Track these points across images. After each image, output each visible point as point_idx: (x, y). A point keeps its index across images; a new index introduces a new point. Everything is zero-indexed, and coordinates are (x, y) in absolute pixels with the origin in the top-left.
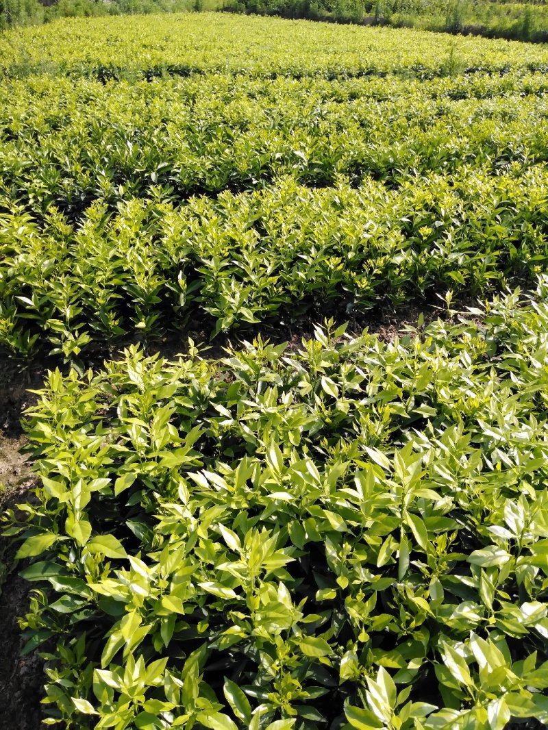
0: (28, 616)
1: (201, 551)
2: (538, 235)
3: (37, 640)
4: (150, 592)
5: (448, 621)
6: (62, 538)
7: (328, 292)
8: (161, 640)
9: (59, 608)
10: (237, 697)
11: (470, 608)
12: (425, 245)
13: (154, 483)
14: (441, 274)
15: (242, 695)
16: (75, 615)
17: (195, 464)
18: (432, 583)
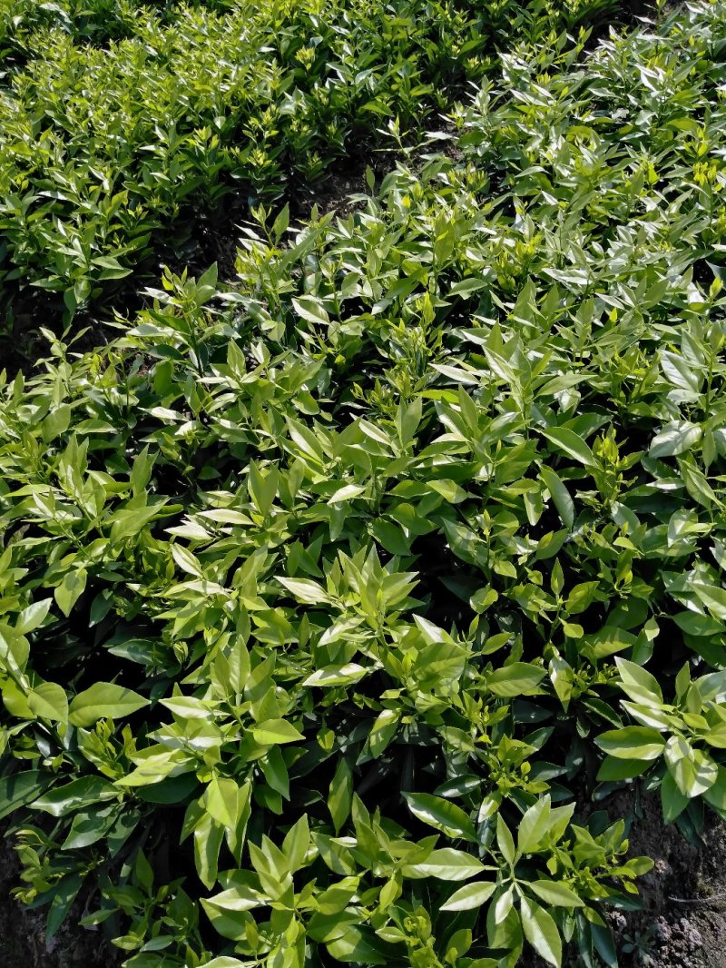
0: (25, 876)
1: (264, 632)
2: (453, 16)
3: (63, 901)
4: (222, 735)
5: (668, 549)
6: (16, 730)
7: (213, 190)
8: (274, 794)
9: (79, 842)
10: (436, 810)
11: (683, 519)
12: (312, 78)
13: (119, 571)
14: (353, 112)
15: (442, 804)
16: (111, 836)
17: (166, 512)
18: (615, 512)
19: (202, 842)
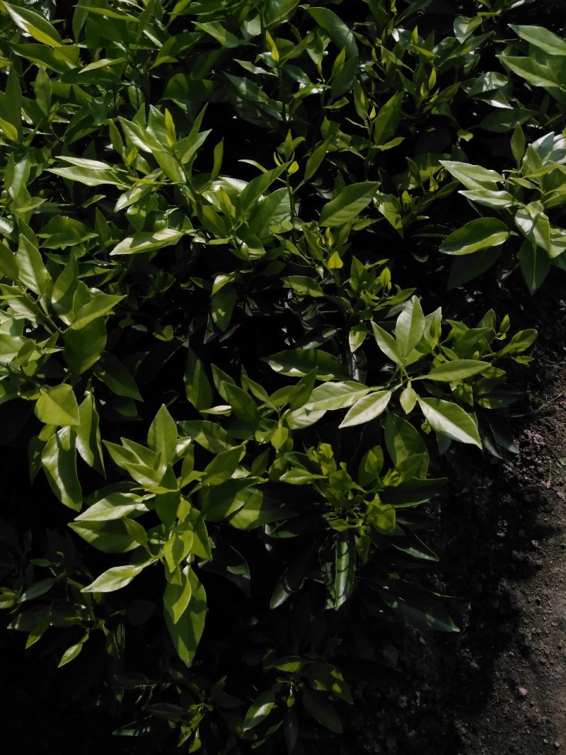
19: (53, 468)
